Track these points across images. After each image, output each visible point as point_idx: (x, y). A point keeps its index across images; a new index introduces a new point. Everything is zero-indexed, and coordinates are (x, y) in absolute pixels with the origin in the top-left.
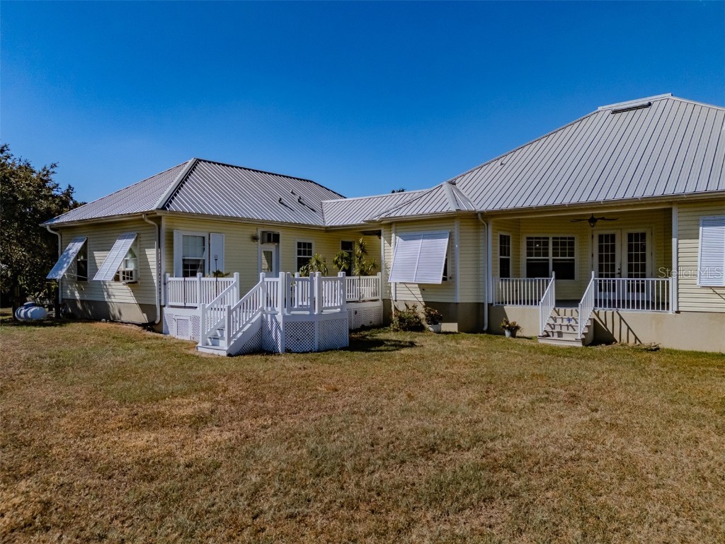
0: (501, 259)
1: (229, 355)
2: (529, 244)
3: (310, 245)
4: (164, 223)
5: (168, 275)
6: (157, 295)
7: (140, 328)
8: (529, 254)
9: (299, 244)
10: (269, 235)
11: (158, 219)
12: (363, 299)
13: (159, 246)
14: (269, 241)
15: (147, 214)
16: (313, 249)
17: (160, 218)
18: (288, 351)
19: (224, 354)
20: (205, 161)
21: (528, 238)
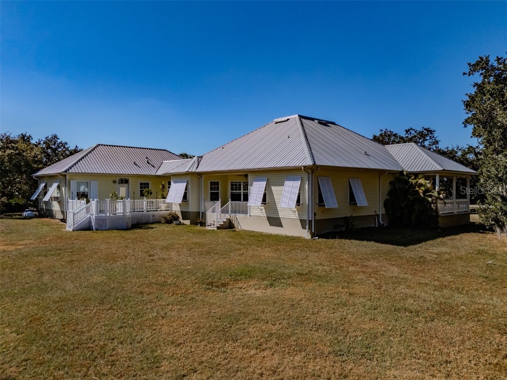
0: (211, 193)
1: (73, 231)
2: (232, 185)
3: (148, 184)
4: (68, 177)
5: (69, 199)
6: (65, 207)
7: (59, 221)
8: (232, 189)
9: (141, 184)
10: (122, 180)
11: (65, 176)
12: (161, 209)
13: (66, 186)
14: (122, 183)
15: (59, 173)
16: (150, 186)
17: (65, 175)
18: (97, 230)
19: (71, 230)
20: (102, 145)
21: (231, 182)
